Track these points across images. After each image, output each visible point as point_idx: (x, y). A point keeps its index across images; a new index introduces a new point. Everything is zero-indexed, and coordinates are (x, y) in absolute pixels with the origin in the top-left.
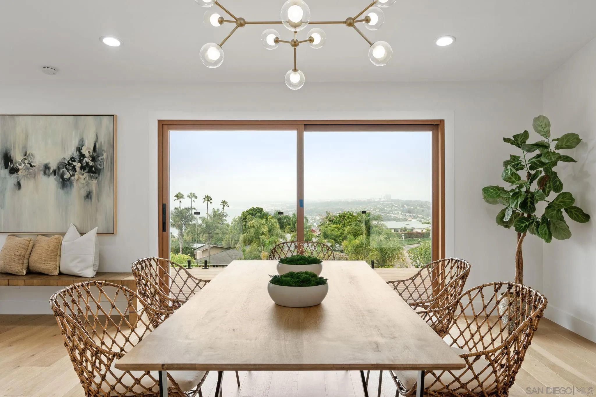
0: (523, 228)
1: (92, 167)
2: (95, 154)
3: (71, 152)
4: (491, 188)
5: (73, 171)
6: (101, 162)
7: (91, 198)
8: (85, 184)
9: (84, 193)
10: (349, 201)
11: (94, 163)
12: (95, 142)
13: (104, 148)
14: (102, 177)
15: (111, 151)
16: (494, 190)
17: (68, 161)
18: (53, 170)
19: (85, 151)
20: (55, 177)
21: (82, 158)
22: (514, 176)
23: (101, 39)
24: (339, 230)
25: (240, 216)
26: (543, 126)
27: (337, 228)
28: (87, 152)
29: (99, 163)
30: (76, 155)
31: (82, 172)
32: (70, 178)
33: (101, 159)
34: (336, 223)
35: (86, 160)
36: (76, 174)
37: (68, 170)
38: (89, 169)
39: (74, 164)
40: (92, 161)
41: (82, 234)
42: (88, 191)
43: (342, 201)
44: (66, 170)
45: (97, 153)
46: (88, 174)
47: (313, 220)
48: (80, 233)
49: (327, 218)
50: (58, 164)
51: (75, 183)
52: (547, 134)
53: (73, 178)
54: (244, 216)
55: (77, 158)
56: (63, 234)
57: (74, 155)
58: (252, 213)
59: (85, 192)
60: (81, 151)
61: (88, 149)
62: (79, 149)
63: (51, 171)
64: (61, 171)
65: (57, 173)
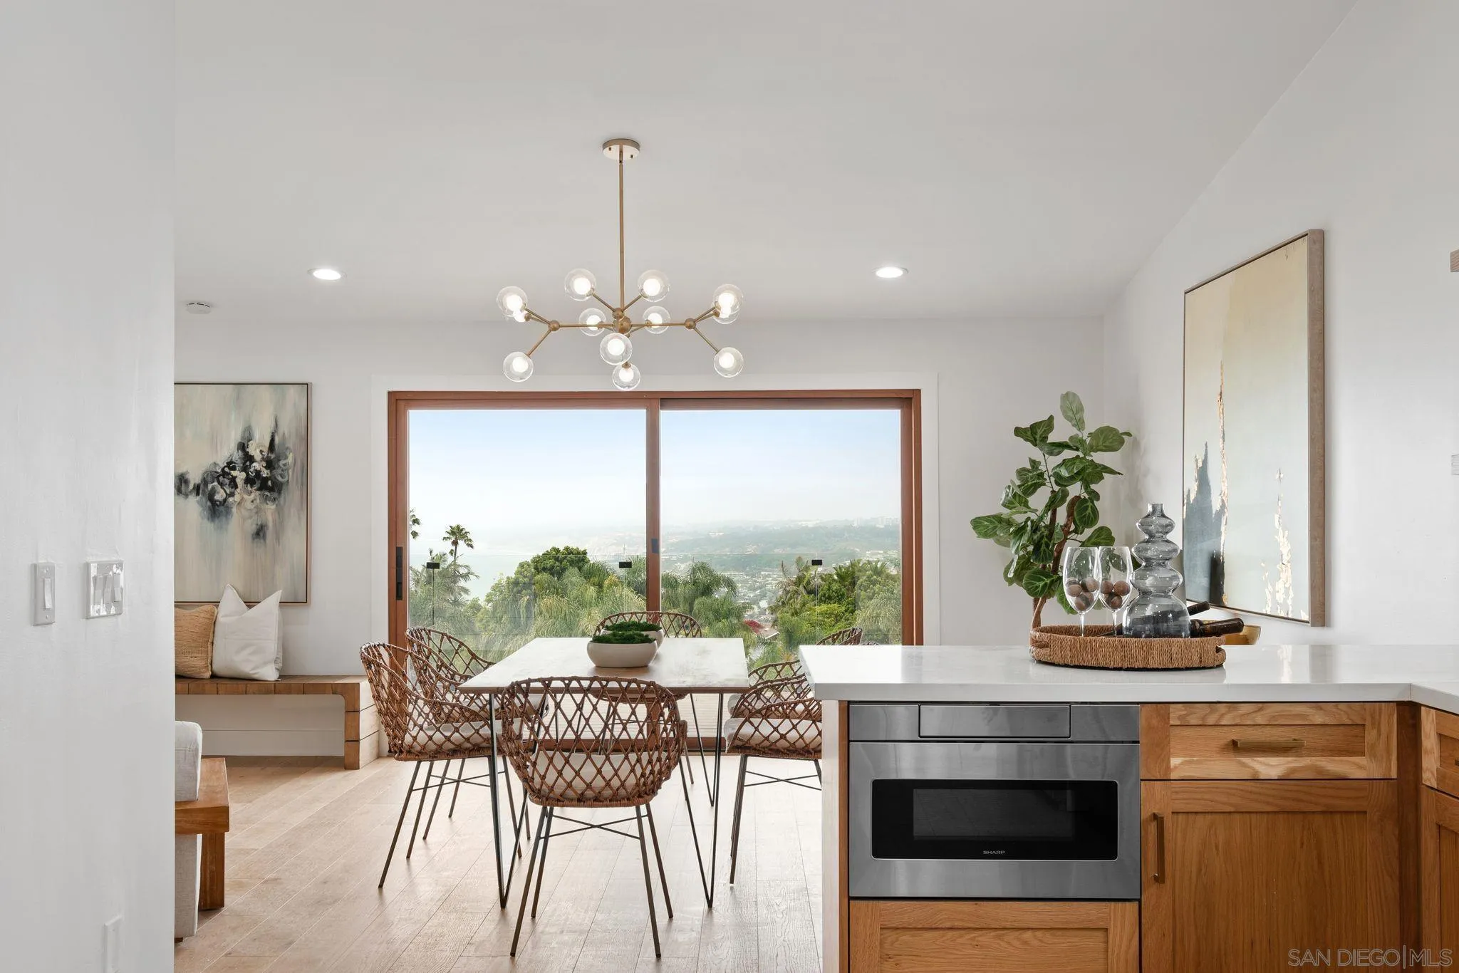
0: (1040, 589)
1: (266, 479)
2: (273, 456)
3: (227, 451)
4: (987, 518)
5: (232, 488)
6: (282, 470)
7: (264, 537)
8: (255, 511)
9: (251, 527)
10: (877, 526)
11: (271, 472)
12: (273, 433)
13: (290, 444)
14: (285, 498)
15: (303, 449)
16: (991, 522)
17: (223, 469)
18: (194, 485)
19: (254, 450)
20: (198, 498)
21: (248, 463)
22: (1017, 499)
23: (310, 272)
24: (837, 621)
25: (513, 576)
26: (1075, 410)
27: (828, 614)
28: (258, 451)
29: (279, 471)
30: (237, 456)
31: (249, 488)
32: (225, 500)
33: (284, 465)
34: (830, 598)
35: (256, 466)
36: (236, 493)
37: (221, 484)
38: (261, 484)
39: (234, 473)
40: (267, 467)
41: (250, 604)
42: (259, 523)
43: (855, 525)
44: (219, 486)
45: (276, 454)
46: (259, 492)
47: (755, 589)
48: (245, 602)
49: (799, 580)
50: (204, 474)
51: (234, 510)
52: (1079, 424)
53: (231, 499)
54: (525, 577)
55: (239, 464)
56: (217, 603)
57: (233, 458)
58: (552, 567)
59: (254, 526)
60: (247, 450)
61: (259, 445)
62: (242, 447)
63: (191, 487)
64: (210, 486)
65: (201, 491)
